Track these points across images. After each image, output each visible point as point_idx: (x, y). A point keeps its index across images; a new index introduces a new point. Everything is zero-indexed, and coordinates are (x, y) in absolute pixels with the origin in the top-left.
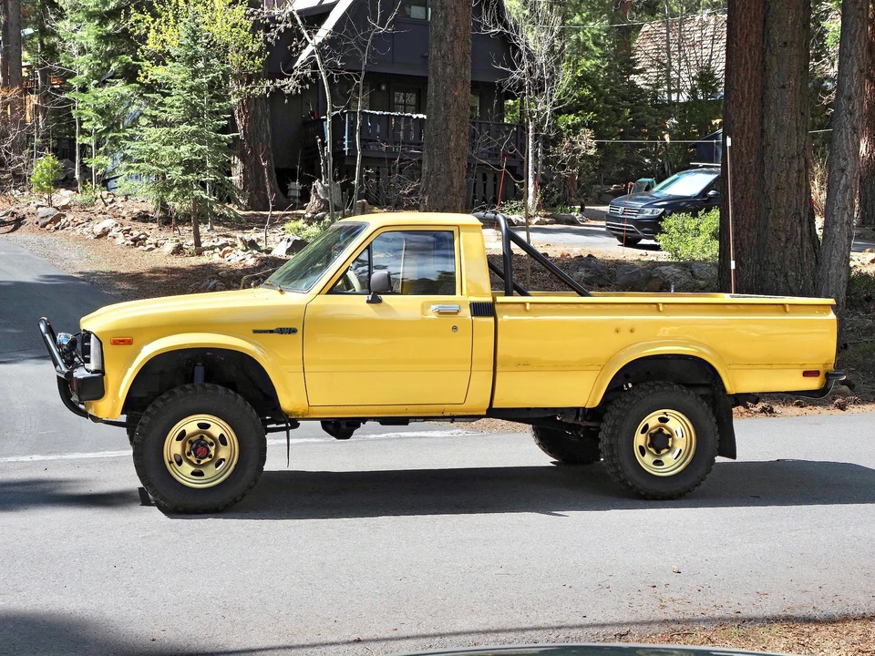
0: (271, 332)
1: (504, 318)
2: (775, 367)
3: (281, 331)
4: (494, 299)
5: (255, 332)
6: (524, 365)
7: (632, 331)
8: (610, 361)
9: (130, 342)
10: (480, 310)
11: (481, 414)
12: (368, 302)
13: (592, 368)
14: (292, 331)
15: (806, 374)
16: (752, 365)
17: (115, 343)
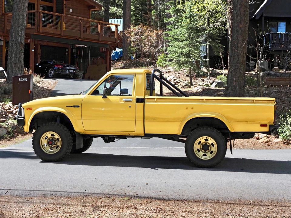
0: (72, 107)
1: (147, 103)
2: (249, 122)
3: (74, 106)
4: (144, 97)
5: (67, 107)
6: (154, 119)
7: (192, 108)
8: (184, 119)
9: (31, 109)
10: (139, 101)
11: (142, 135)
12: (102, 98)
13: (178, 121)
14: (78, 107)
15: (262, 125)
16: (239, 121)
17: (27, 109)
